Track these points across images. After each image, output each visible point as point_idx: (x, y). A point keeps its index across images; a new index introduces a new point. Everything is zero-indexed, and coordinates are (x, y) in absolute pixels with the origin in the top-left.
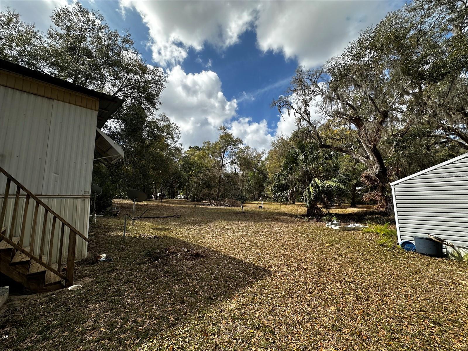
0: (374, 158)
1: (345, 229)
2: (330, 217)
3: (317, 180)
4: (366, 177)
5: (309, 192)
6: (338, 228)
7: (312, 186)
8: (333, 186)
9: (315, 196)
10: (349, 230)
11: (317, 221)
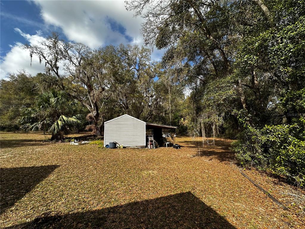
0: (94, 107)
1: (81, 144)
2: (70, 139)
3: (64, 117)
4: (89, 117)
5: (58, 124)
6: (78, 144)
7: (61, 120)
8: (74, 121)
9: (62, 127)
10: (83, 144)
11: (62, 142)
